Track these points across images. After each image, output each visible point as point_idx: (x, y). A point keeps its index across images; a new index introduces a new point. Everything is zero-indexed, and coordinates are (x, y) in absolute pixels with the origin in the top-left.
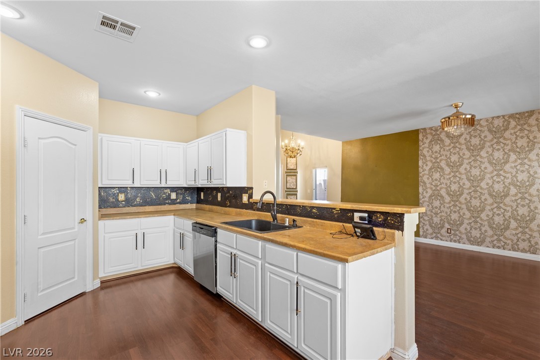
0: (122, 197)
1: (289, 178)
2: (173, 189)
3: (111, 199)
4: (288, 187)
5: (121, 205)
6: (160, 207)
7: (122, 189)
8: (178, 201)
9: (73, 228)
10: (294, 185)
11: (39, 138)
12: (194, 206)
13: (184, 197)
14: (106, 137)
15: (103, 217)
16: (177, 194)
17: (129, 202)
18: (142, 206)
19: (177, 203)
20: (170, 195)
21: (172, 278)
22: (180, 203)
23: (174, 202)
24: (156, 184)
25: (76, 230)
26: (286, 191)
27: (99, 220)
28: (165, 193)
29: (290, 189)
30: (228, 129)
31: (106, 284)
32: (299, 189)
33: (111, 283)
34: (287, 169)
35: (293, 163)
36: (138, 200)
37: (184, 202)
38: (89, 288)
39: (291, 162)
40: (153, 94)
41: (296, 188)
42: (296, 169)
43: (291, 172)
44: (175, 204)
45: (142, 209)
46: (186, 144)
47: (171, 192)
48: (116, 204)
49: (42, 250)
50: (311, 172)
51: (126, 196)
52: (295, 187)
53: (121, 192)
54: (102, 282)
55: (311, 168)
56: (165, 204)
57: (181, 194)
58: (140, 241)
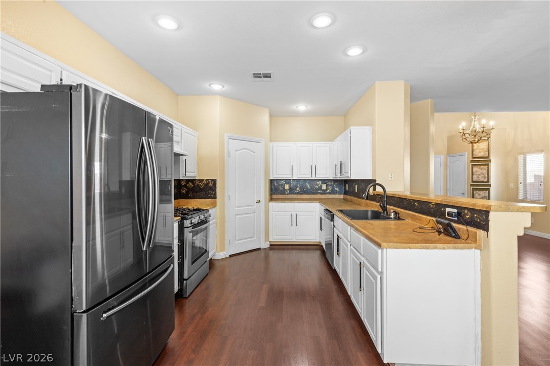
0: (287, 187)
1: (475, 169)
2: (324, 181)
3: (281, 189)
4: (475, 179)
5: (286, 193)
6: (313, 195)
7: (288, 181)
8: (328, 191)
9: (254, 206)
10: (485, 177)
11: (236, 151)
12: (342, 196)
13: (333, 188)
14: (275, 144)
15: (271, 199)
16: (327, 186)
17: (292, 191)
18: (300, 194)
19: (327, 193)
20: (321, 186)
21: (317, 254)
22: (330, 193)
23: (324, 192)
24: (308, 177)
25: (255, 207)
26: (471, 185)
27: (269, 202)
28: (317, 185)
29: (478, 182)
30: (351, 128)
31: (274, 247)
32: (493, 181)
33: (276, 247)
34: (473, 158)
35: (483, 149)
36: (298, 189)
37: (333, 192)
38: (263, 247)
39: (480, 149)
40: (302, 108)
41: (488, 181)
42: (488, 157)
43: (482, 161)
44: (325, 194)
45: (300, 196)
46: (332, 142)
47: (322, 183)
48: (283, 192)
49: (238, 216)
50: (516, 160)
51: (289, 186)
52: (486, 180)
53: (286, 183)
54: (271, 245)
55: (515, 153)
56: (317, 193)
57: (330, 185)
58: (294, 220)
